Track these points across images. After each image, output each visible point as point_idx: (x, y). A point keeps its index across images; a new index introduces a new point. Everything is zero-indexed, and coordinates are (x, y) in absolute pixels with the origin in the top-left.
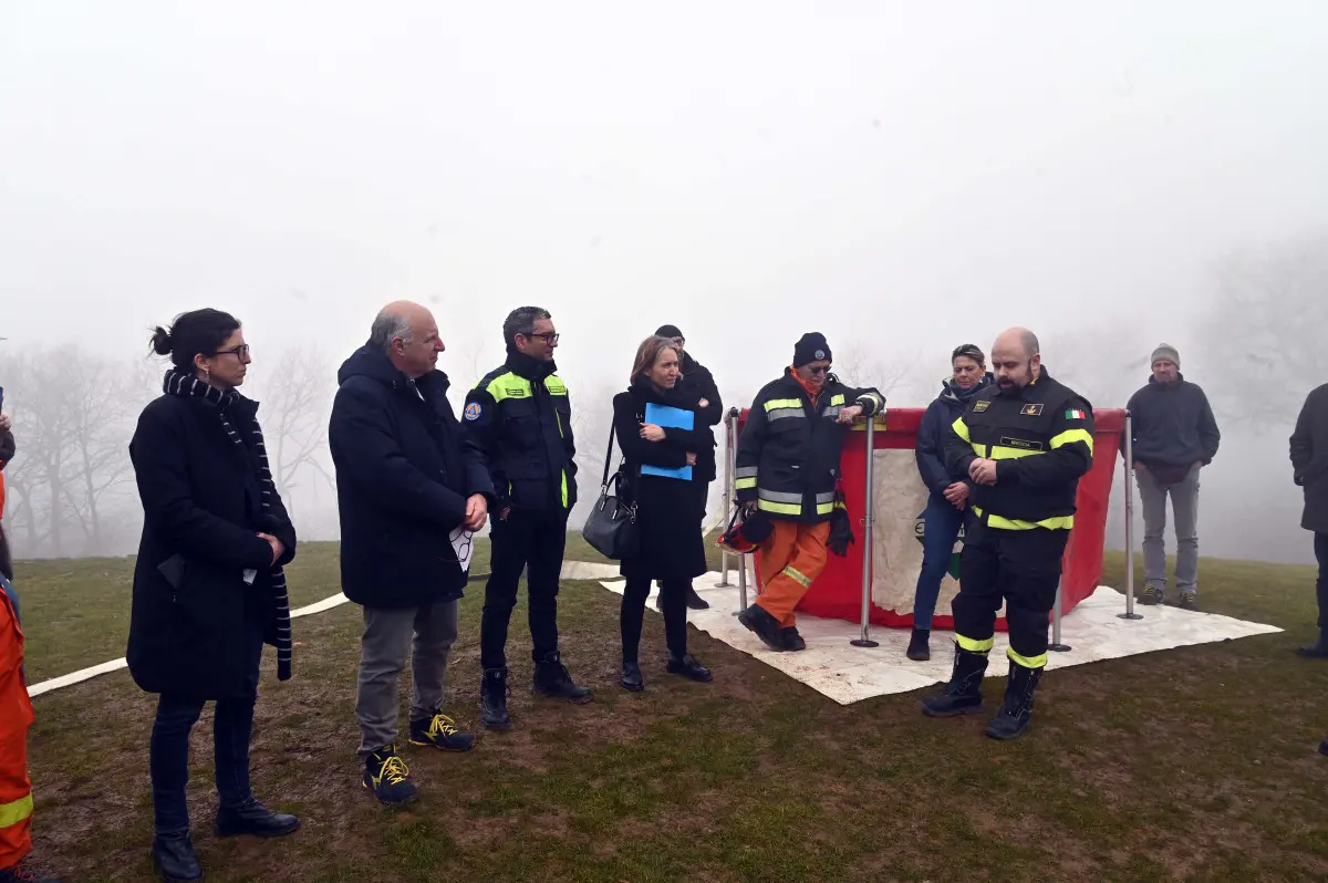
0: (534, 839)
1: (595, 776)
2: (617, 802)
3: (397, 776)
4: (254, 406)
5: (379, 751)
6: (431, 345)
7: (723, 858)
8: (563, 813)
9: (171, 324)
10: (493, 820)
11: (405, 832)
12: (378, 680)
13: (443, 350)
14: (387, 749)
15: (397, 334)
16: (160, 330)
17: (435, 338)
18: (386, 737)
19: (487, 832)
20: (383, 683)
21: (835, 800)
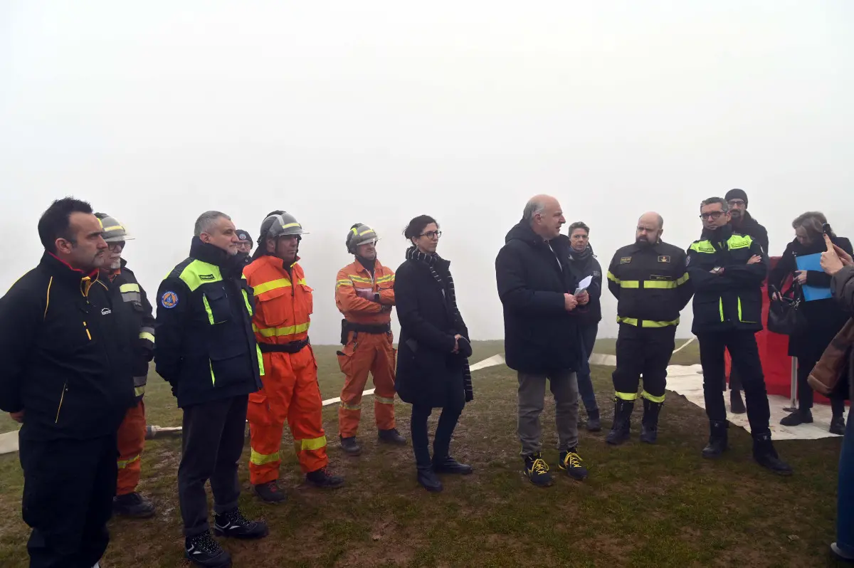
2: (612, 475)
3: (541, 470)
4: (448, 263)
5: (532, 455)
6: (557, 219)
7: (668, 507)
11: (499, 475)
12: (529, 415)
13: (564, 222)
14: (536, 455)
15: (537, 212)
17: (559, 214)
18: (535, 447)
20: (530, 418)
21: (746, 490)
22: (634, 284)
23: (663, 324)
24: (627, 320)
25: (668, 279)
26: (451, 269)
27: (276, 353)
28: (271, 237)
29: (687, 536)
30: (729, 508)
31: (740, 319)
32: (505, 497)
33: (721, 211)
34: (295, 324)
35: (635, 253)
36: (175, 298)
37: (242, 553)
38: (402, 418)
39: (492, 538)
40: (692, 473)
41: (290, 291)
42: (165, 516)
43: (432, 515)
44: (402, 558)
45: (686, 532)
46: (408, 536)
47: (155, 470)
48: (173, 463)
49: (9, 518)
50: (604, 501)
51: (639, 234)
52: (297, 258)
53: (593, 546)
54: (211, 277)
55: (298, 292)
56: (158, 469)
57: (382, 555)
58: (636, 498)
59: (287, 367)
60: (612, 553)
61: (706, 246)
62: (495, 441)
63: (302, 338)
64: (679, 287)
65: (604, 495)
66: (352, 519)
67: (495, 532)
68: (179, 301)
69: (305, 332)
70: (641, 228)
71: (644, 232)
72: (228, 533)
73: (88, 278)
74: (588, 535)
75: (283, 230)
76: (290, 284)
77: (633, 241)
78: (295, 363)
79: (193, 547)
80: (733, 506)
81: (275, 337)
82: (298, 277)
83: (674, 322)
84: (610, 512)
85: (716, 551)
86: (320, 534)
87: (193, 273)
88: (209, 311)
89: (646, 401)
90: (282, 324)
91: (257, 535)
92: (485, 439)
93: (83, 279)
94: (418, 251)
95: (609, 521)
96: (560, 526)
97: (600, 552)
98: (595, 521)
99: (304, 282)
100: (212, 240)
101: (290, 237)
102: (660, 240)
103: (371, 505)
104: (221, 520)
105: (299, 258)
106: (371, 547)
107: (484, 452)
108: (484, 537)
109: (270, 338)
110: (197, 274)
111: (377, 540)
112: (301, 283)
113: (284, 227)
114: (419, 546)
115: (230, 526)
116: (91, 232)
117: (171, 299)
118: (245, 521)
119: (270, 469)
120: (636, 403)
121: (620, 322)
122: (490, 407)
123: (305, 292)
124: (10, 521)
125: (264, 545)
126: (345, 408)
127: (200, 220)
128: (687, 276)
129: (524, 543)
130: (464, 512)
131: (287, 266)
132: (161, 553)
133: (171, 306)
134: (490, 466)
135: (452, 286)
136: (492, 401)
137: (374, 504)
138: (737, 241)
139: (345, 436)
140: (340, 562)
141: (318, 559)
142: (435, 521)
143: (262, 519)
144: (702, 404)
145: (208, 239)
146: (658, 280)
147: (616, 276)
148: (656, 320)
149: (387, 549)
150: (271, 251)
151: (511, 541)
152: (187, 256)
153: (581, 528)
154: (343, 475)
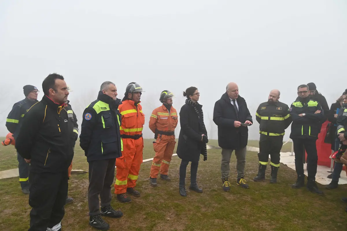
0: (243, 200)
1: (257, 191)
2: (262, 196)
3: (227, 185)
4: (201, 106)
5: (224, 179)
7: (287, 210)
8: (249, 196)
9: (186, 90)
10: (234, 196)
11: (216, 195)
14: (226, 179)
16: (184, 92)
18: (225, 176)
19: (233, 197)
21: (318, 204)
22: (266, 118)
23: (278, 135)
24: (263, 133)
25: (280, 117)
26: (202, 108)
27: (129, 139)
28: (130, 92)
29: (296, 223)
30: (312, 212)
31: (310, 134)
32: (220, 204)
33: (307, 91)
34: (137, 127)
35: (268, 105)
36: (90, 116)
37: (113, 223)
38: (172, 170)
39: (217, 221)
40: (295, 197)
41: (136, 115)
42: (78, 207)
43: (189, 210)
44: (180, 228)
45: (296, 221)
46: (181, 219)
47: (72, 187)
48: (79, 185)
49: (13, 205)
50: (261, 207)
51: (270, 98)
52: (139, 102)
53: (259, 225)
54: (105, 108)
55: (140, 115)
56: (73, 187)
57: (171, 226)
58: (273, 206)
59: (133, 145)
60: (267, 229)
61: (299, 104)
62: (212, 180)
63: (140, 134)
64: (285, 120)
65: (260, 204)
66: (157, 211)
67: (218, 218)
68: (92, 117)
69: (141, 132)
70: (271, 96)
71: (272, 97)
72: (106, 215)
73: (61, 107)
74: (256, 221)
75: (135, 90)
76: (136, 112)
77: (267, 101)
78: (136, 143)
79: (93, 220)
80: (313, 211)
81: (129, 132)
82: (140, 109)
83: (282, 134)
84: (264, 212)
85: (309, 229)
86: (145, 217)
87: (98, 106)
88: (104, 123)
89: (272, 166)
90: (133, 127)
91: (118, 216)
92: (208, 179)
93: (59, 107)
94: (191, 100)
95: (264, 215)
96: (244, 217)
97: (262, 228)
98: (258, 215)
99: (142, 111)
100: (107, 93)
101: (137, 93)
102: (278, 101)
103: (164, 206)
104: (104, 209)
105: (141, 102)
106: (167, 223)
107: (208, 185)
108: (213, 220)
109: (127, 132)
110: (100, 107)
111: (168, 220)
112: (141, 111)
113: (136, 88)
114: (187, 223)
115: (107, 212)
116: (63, 87)
117: (89, 116)
118: (113, 210)
119: (123, 188)
120: (267, 167)
121: (260, 133)
122: (207, 166)
123: (142, 115)
124: (14, 206)
125: (122, 220)
126: (154, 165)
127: (103, 84)
128: (288, 116)
129: (230, 224)
130: (203, 210)
131: (136, 104)
132: (78, 223)
133: (88, 119)
134: (211, 191)
135: (203, 115)
136: (207, 164)
137: (165, 205)
138: (312, 103)
139: (152, 177)
140: (154, 228)
141: (145, 227)
142: (191, 213)
143: (120, 210)
144: (294, 168)
145: (105, 93)
146: (276, 117)
147: (259, 114)
148: (275, 133)
149: (173, 224)
150: (130, 98)
151: (225, 222)
152: (97, 99)
153: (252, 218)
154: (151, 192)
